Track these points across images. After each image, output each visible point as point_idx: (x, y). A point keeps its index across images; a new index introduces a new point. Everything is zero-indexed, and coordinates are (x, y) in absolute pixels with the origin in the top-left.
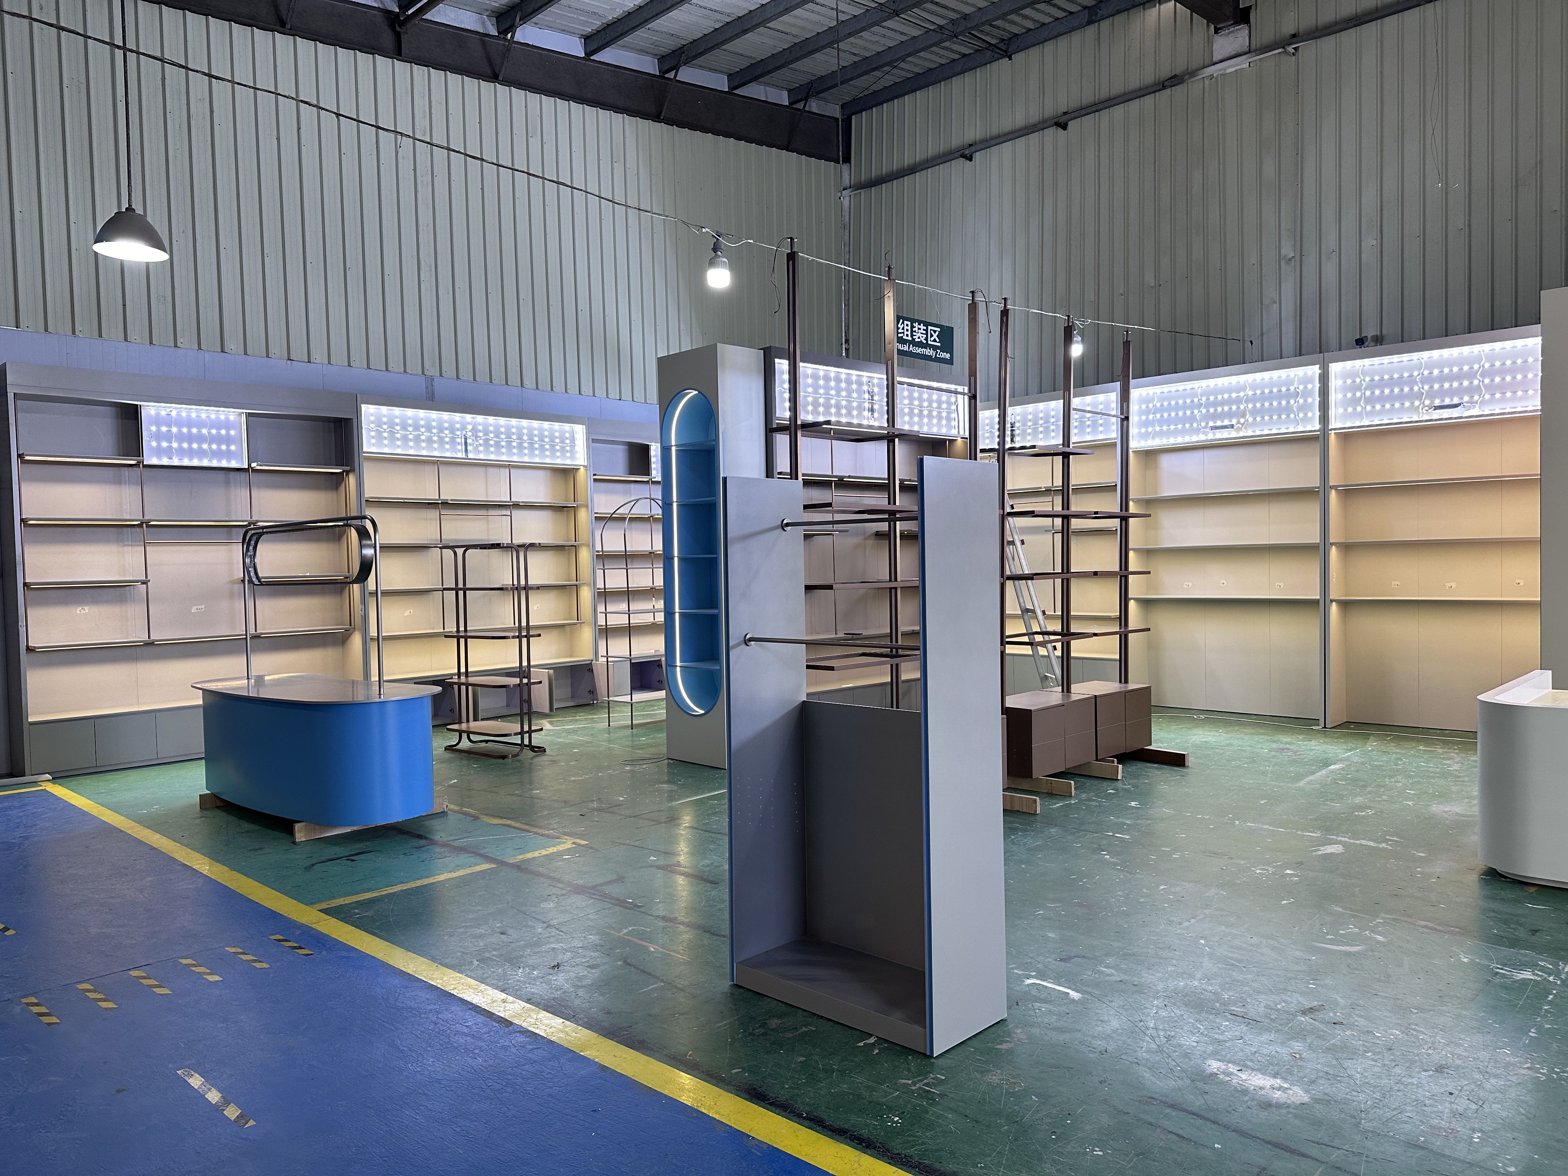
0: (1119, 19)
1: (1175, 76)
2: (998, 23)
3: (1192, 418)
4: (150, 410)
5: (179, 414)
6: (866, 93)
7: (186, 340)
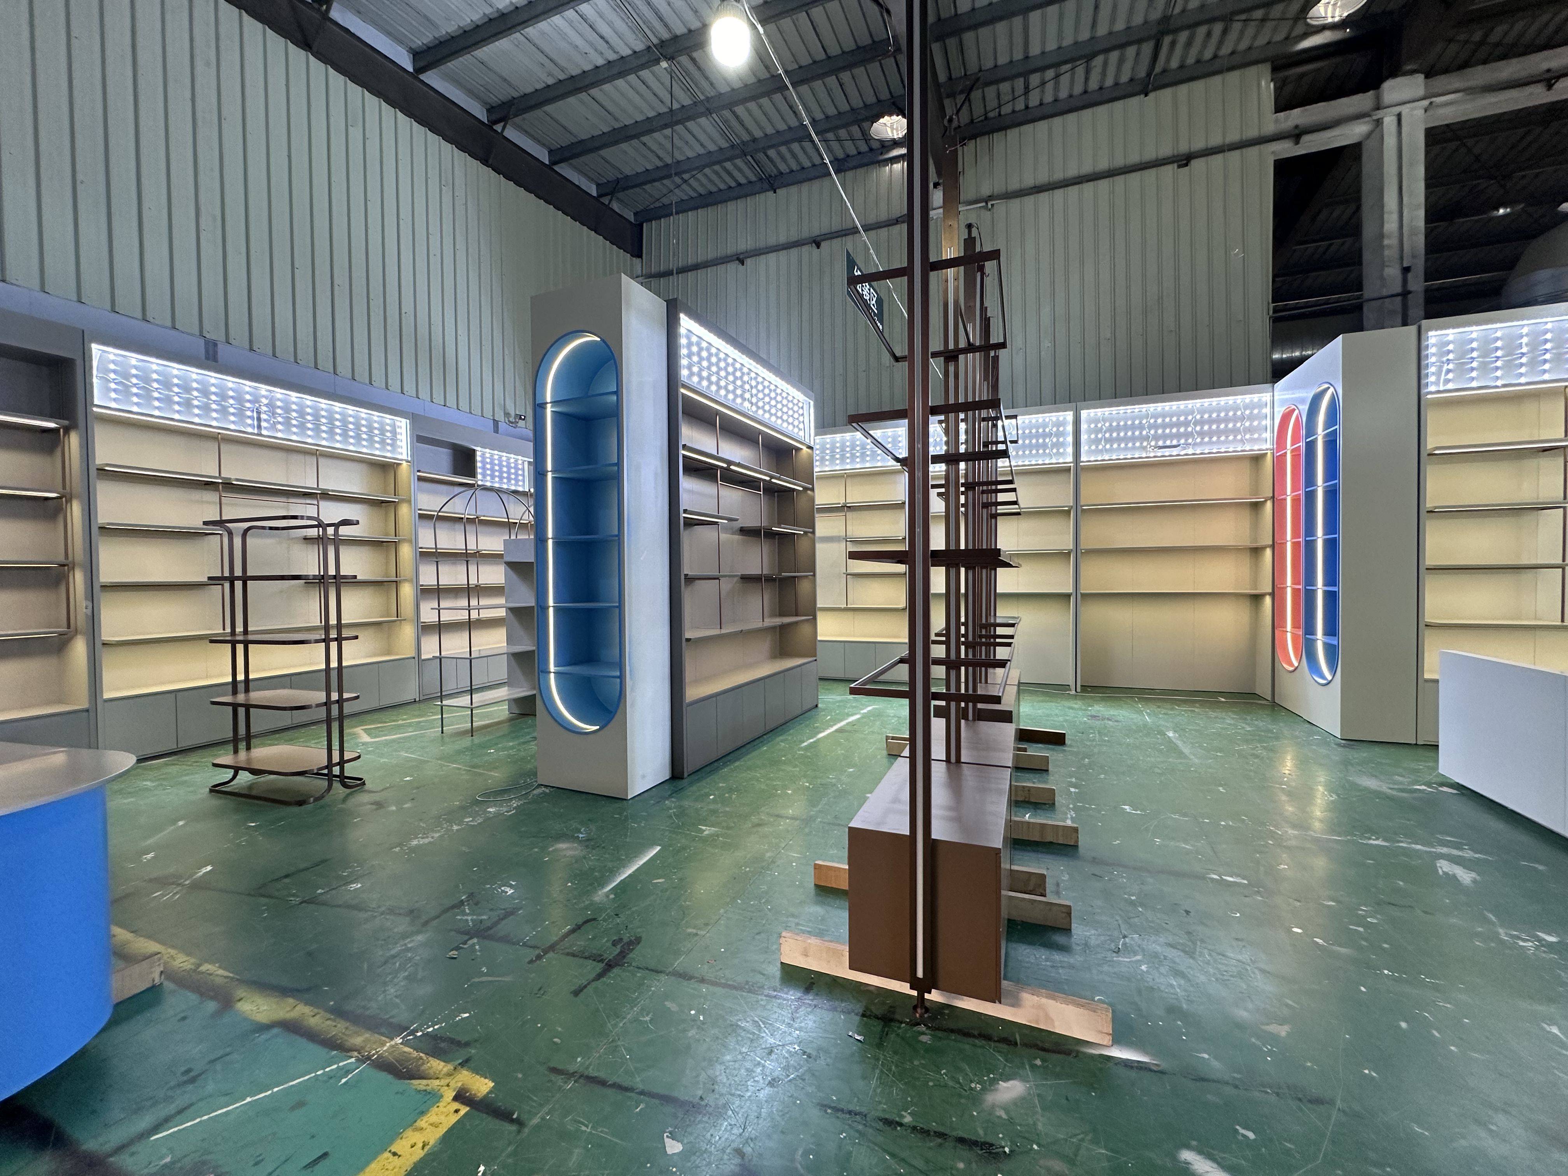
0: (861, 172)
6: (657, 204)
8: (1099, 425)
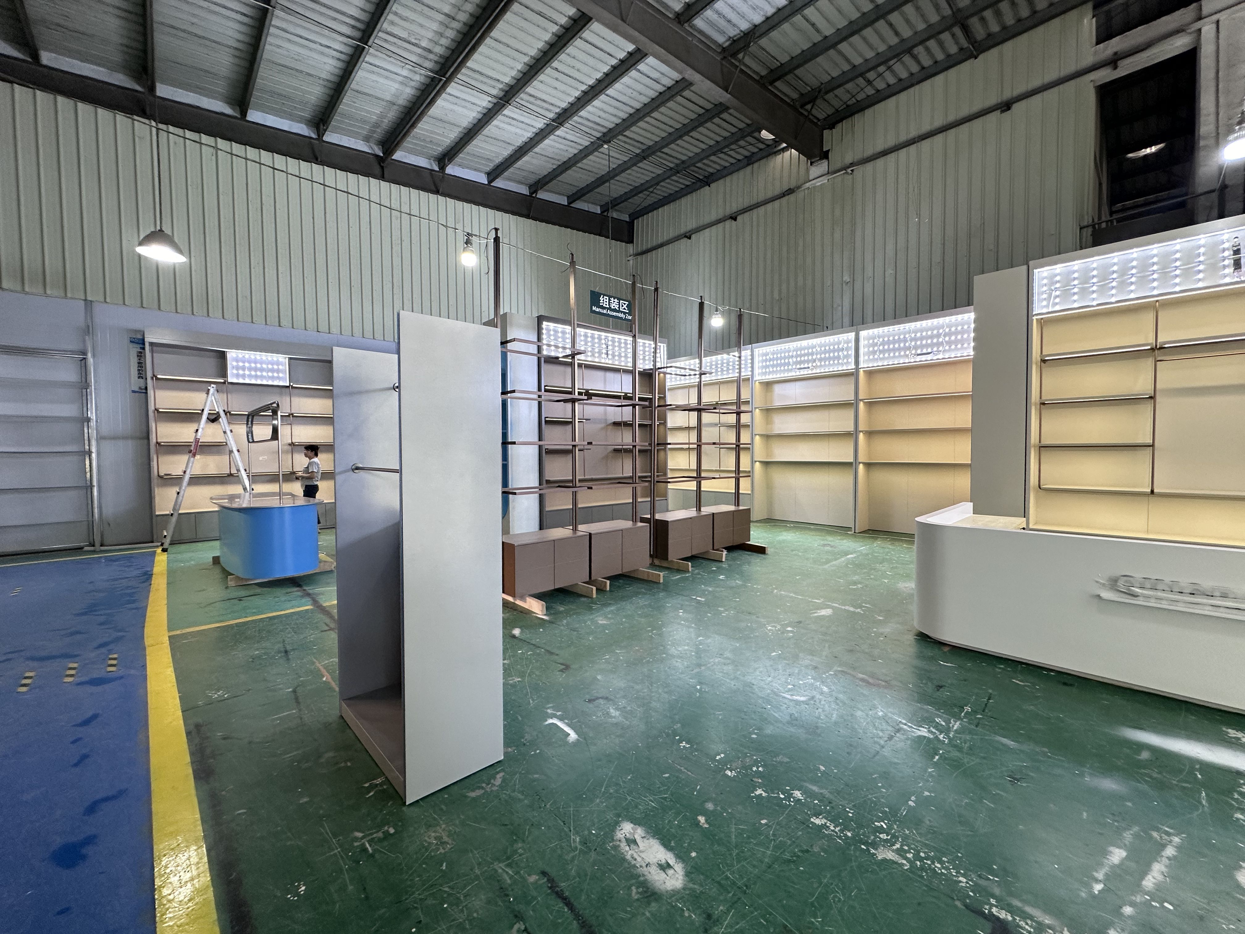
0: (762, 162)
1: (790, 189)
2: (699, 165)
3: (789, 364)
4: (232, 354)
5: (250, 357)
6: (640, 208)
7: (259, 318)
8: (876, 341)
